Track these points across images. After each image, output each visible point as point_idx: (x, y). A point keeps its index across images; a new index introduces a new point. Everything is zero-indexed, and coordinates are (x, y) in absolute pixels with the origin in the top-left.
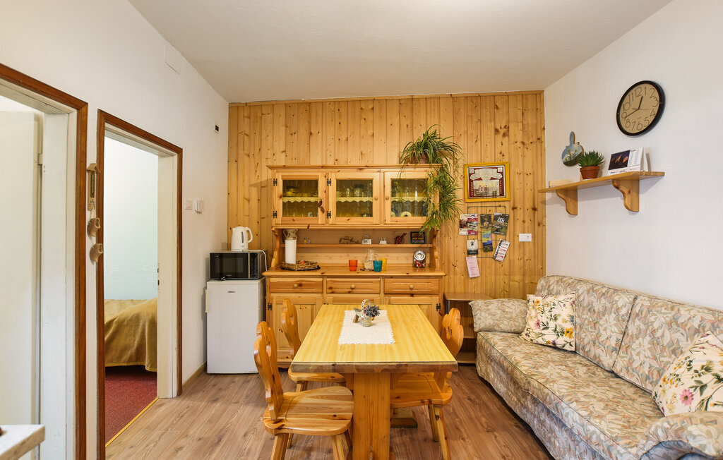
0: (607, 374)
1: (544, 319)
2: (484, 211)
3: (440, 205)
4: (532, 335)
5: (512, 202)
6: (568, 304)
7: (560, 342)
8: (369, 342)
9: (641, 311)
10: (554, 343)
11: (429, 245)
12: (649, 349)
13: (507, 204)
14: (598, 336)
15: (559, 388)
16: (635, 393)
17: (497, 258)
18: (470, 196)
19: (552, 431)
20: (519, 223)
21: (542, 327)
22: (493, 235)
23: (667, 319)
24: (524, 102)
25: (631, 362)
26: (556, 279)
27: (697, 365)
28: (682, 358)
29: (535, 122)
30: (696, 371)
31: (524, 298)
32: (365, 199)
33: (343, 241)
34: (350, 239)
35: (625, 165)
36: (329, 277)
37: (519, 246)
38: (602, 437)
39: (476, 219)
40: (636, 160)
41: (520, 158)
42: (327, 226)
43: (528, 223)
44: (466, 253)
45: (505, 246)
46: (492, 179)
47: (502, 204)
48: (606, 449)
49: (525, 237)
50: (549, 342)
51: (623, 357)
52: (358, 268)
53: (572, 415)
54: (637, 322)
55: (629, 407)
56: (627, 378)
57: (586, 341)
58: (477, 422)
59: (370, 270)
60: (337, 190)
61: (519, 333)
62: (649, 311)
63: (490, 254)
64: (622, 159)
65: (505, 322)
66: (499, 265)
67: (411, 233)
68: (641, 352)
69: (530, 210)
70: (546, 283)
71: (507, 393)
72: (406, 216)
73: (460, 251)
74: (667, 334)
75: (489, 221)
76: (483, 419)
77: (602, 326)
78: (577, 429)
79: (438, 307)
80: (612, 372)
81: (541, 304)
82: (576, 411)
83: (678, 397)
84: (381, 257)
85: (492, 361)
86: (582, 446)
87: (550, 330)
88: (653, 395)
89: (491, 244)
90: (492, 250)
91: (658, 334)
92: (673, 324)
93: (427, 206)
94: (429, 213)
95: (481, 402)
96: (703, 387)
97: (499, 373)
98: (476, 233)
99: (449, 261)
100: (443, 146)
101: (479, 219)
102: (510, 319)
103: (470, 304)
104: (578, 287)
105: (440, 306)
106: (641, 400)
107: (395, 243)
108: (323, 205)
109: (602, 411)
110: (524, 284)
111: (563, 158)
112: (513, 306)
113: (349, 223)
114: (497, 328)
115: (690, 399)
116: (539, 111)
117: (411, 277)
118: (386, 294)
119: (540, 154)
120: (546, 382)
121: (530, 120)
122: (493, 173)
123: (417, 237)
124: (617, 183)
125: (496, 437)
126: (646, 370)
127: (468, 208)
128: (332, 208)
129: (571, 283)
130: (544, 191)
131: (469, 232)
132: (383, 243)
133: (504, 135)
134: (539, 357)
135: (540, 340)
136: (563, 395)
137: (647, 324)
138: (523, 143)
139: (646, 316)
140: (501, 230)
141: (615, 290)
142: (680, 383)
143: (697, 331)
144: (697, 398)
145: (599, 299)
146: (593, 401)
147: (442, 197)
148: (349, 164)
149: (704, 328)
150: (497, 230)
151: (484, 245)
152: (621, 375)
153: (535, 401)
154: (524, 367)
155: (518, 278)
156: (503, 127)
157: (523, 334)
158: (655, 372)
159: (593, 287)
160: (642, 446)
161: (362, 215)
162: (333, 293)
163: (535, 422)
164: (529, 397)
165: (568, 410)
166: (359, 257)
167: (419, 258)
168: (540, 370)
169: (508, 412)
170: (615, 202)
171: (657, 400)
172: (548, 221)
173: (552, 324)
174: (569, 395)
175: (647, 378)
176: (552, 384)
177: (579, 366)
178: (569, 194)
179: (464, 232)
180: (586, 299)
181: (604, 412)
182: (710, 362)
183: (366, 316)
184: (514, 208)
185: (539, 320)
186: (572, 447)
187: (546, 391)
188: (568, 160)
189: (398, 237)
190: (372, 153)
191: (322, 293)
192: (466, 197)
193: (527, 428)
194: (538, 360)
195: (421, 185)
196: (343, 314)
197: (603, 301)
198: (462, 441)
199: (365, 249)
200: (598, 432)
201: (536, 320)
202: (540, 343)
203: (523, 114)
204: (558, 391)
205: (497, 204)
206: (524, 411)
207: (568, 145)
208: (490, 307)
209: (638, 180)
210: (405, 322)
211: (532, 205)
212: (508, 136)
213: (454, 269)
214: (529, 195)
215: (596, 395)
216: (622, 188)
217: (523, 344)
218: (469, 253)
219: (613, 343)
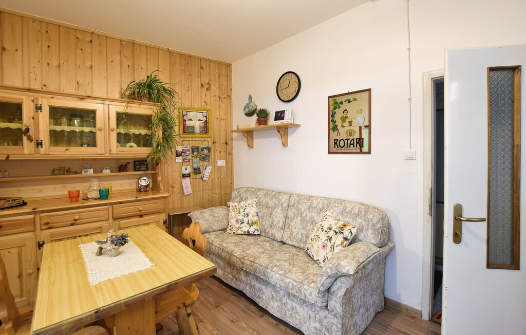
0: (279, 243)
1: (241, 217)
2: (195, 144)
3: (163, 138)
4: (234, 229)
5: (213, 137)
6: (254, 205)
7: (252, 230)
8: (127, 272)
9: (294, 203)
10: (248, 232)
11: (152, 172)
12: (301, 224)
13: (209, 139)
14: (273, 221)
15: (263, 260)
16: (297, 251)
17: (204, 179)
18: (184, 132)
19: (260, 290)
20: (217, 153)
21: (240, 223)
22: (201, 162)
23: (308, 206)
24: (220, 68)
25: (292, 233)
26: (244, 189)
27: (325, 228)
28: (318, 225)
29: (226, 84)
30: (326, 231)
31: (226, 205)
32: (87, 129)
33: (56, 172)
34: (66, 169)
35: (283, 118)
36: (43, 212)
37: (218, 169)
38: (295, 283)
39: (188, 150)
40: (288, 116)
41: (218, 107)
42: (37, 157)
43: (223, 153)
44: (181, 176)
45: (209, 169)
46: (199, 120)
47: (206, 139)
48: (297, 289)
49: (221, 163)
50: (245, 232)
51: (288, 231)
52: (80, 199)
53: (275, 276)
54: (293, 210)
55: (298, 260)
56: (290, 243)
57: (266, 226)
58: (207, 303)
59: (95, 199)
60: (50, 118)
61: (225, 230)
62: (298, 203)
63: (199, 176)
64: (281, 115)
65: (216, 224)
66: (205, 183)
67: (135, 162)
68: (297, 227)
69: (224, 144)
70: (238, 192)
71: (224, 274)
72: (130, 147)
73: (177, 175)
74: (308, 214)
75: (198, 151)
76: (211, 300)
77: (274, 215)
78: (279, 283)
79: (165, 222)
80: (282, 242)
81: (238, 207)
82: (277, 272)
83: (320, 247)
84: (105, 185)
85: (210, 254)
86: (281, 293)
87: (245, 224)
88: (306, 249)
89: (200, 168)
90: (200, 173)
91: (304, 215)
92: (310, 208)
93: (151, 138)
94: (155, 145)
95: (205, 286)
96: (331, 239)
97: (217, 262)
98: (189, 161)
99: (168, 184)
100: (165, 90)
101: (191, 150)
102: (218, 221)
103: (189, 215)
104: (259, 194)
105: (166, 221)
106: (300, 254)
107: (119, 171)
108: (31, 133)
109: (289, 268)
110: (221, 195)
111: (244, 111)
112: (219, 211)
113: (68, 153)
114: (210, 230)
115: (326, 246)
116: (229, 77)
117: (140, 200)
118: (114, 219)
119: (230, 107)
120: (254, 259)
121: (223, 82)
122: (200, 116)
123: (140, 164)
124: (279, 129)
125: (223, 309)
126: (300, 236)
127: (182, 141)
128: (44, 136)
129: (254, 191)
130: (232, 132)
131: (184, 160)
132: (107, 172)
133: (207, 89)
134: (243, 243)
135: (240, 232)
136: (267, 265)
137: (298, 210)
138: (219, 97)
139: (297, 206)
140: (206, 158)
141: (280, 193)
142: (320, 239)
143: (321, 210)
144: (329, 245)
145: (271, 199)
146: (282, 262)
147: (164, 131)
148: (62, 92)
149: (324, 207)
150: (204, 158)
151: (195, 169)
152: (287, 242)
153: (247, 274)
154: (238, 253)
155: (217, 191)
156: (206, 83)
157: (228, 230)
158: (304, 236)
159: (267, 193)
160: (319, 282)
161: (82, 145)
162: (50, 228)
163: (247, 288)
164: (242, 272)
165: (272, 274)
166: (80, 187)
167: (144, 182)
168: (247, 252)
169: (224, 287)
170: (276, 140)
171: (309, 252)
172: (235, 152)
173: (246, 220)
174: (270, 264)
175: (301, 240)
176: (258, 260)
177: (265, 243)
178: (249, 134)
179: (179, 160)
180: (264, 200)
181: (290, 268)
182: (331, 225)
183: (114, 247)
184: (214, 143)
185: (237, 219)
186: (275, 296)
187: (256, 265)
188: (248, 112)
189: (122, 166)
190: (90, 85)
191: (34, 230)
192: (181, 133)
193: (241, 294)
194: (243, 245)
195: (146, 120)
196: (79, 250)
197: (274, 200)
198: (201, 323)
199: (88, 179)
200: (292, 281)
201: (235, 218)
202: (239, 233)
203: (219, 77)
204: (263, 263)
205: (203, 139)
206: (239, 283)
207: (248, 103)
208: (205, 215)
209: (287, 128)
210: (151, 242)
211: (225, 141)
212: (210, 90)
213: (173, 190)
214: (223, 133)
215: (282, 259)
216: (281, 132)
217: (230, 237)
218: (184, 176)
219: (281, 224)
